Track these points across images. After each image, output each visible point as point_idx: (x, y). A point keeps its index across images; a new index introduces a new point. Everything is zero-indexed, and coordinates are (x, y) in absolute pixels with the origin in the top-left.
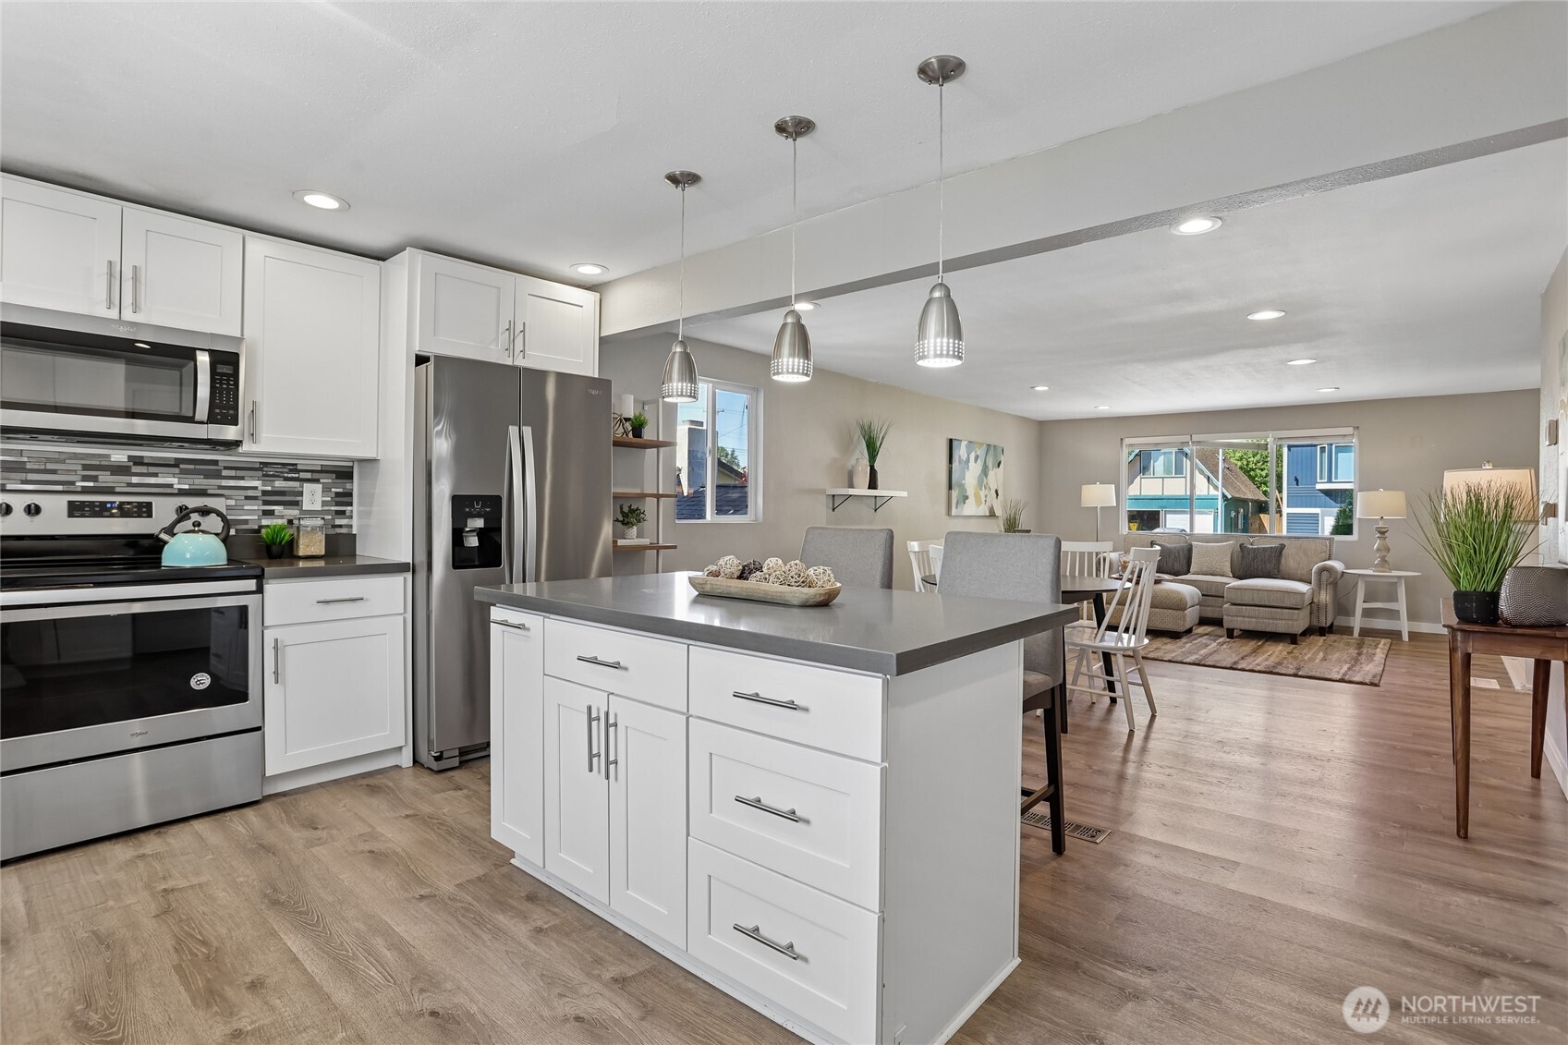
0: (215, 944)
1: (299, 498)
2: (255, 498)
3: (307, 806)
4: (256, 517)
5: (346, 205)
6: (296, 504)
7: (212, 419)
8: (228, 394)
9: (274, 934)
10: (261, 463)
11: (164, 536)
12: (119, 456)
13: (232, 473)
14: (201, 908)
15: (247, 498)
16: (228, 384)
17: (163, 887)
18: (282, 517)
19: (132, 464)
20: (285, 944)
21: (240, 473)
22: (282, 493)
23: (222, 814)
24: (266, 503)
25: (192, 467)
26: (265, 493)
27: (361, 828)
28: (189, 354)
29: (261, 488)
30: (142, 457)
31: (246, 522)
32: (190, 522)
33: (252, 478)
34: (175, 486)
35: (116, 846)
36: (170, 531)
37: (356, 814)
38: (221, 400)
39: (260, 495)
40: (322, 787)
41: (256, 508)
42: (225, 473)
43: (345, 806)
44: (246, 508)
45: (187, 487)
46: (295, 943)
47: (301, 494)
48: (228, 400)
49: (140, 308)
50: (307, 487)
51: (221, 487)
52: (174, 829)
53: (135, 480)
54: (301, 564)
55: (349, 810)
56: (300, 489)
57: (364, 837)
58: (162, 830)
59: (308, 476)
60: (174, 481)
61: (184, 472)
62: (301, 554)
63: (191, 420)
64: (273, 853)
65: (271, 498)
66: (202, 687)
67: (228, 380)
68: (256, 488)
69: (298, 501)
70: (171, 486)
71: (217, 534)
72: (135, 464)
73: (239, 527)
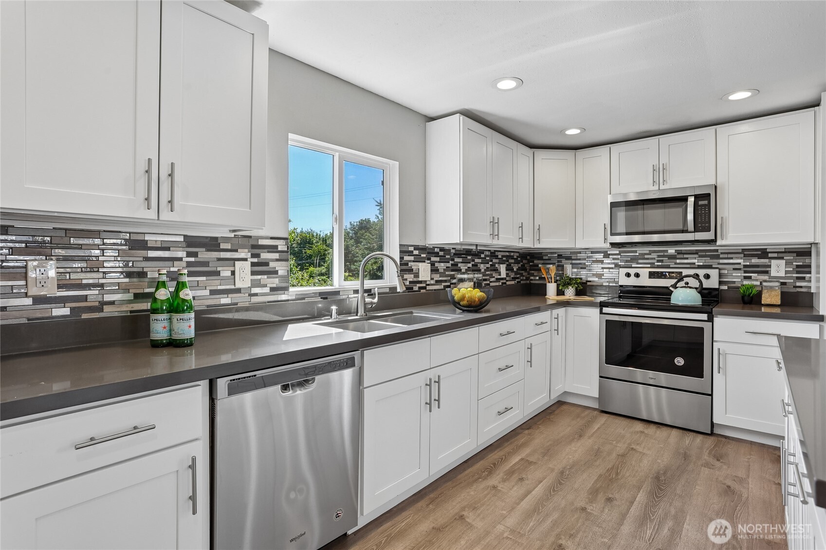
0: (619, 477)
1: (769, 269)
2: (740, 269)
3: (730, 449)
4: (740, 280)
5: (757, 91)
6: (767, 272)
7: (696, 230)
8: (705, 216)
9: (639, 488)
10: (742, 249)
11: (671, 289)
12: (671, 251)
13: (726, 256)
14: (633, 463)
15: (734, 269)
16: (705, 210)
17: (634, 447)
18: (757, 280)
19: (676, 254)
20: (638, 495)
21: (730, 256)
22: (757, 266)
23: (689, 432)
24: (745, 272)
25: (704, 254)
26: (745, 266)
27: (741, 473)
28: (684, 199)
29: (742, 264)
30: (681, 250)
31: (734, 282)
32: (684, 282)
33: (737, 258)
34: (696, 264)
35: (641, 424)
36: (675, 286)
37: (749, 465)
38: (701, 219)
39: (742, 267)
40: (751, 444)
41: (740, 275)
42: (721, 256)
43: (749, 459)
44: (734, 275)
45: (702, 264)
46: (641, 497)
47: (770, 266)
48: (705, 219)
49: (666, 182)
50: (774, 262)
51: (719, 264)
52: (665, 428)
53: (678, 261)
54: (763, 309)
55: (748, 462)
56: (769, 264)
57: (736, 479)
58: (661, 426)
59: (775, 255)
60: (695, 261)
61: (700, 256)
62: (763, 303)
63: (687, 231)
64: (685, 459)
65: (748, 269)
66: (679, 364)
67: (705, 209)
68: (740, 264)
69: (768, 271)
70: (694, 264)
71: (696, 288)
72: (678, 253)
73: (729, 285)
